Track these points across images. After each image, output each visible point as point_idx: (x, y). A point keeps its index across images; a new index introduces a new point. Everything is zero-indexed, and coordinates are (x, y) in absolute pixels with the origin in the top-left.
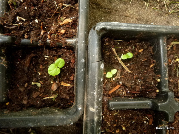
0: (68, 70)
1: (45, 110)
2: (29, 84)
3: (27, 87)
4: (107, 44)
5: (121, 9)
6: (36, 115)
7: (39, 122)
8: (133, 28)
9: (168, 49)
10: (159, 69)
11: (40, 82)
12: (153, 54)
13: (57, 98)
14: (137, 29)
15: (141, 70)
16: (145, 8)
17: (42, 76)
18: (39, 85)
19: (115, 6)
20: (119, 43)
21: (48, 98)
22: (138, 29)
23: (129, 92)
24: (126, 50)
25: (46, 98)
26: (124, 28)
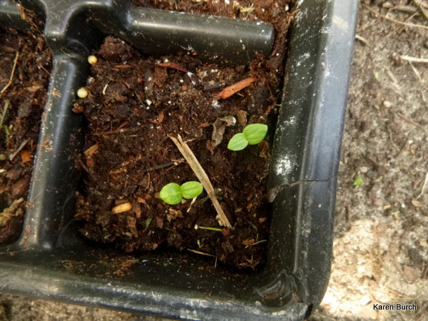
8: (156, 296)
9: (21, 200)
10: (72, 132)
12: (77, 193)
14: (141, 290)
15: (134, 138)
20: (198, 243)
22: (135, 293)
23: (189, 74)
26: (191, 301)
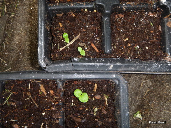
0: (83, 86)
1: (117, 104)
2: (96, 117)
3: (98, 119)
4: (56, 56)
5: (19, 40)
6: (120, 111)
7: (125, 108)
8: (42, 35)
10: (77, 10)
11: (93, 109)
12: (63, 14)
13: (106, 94)
15: (78, 25)
16: (17, 16)
17: (89, 107)
18: (96, 110)
19: (17, 46)
20: (55, 45)
21: (106, 101)
22: (43, 30)
23: (97, 35)
24: (61, 38)
25: (107, 103)
26: (43, 43)
